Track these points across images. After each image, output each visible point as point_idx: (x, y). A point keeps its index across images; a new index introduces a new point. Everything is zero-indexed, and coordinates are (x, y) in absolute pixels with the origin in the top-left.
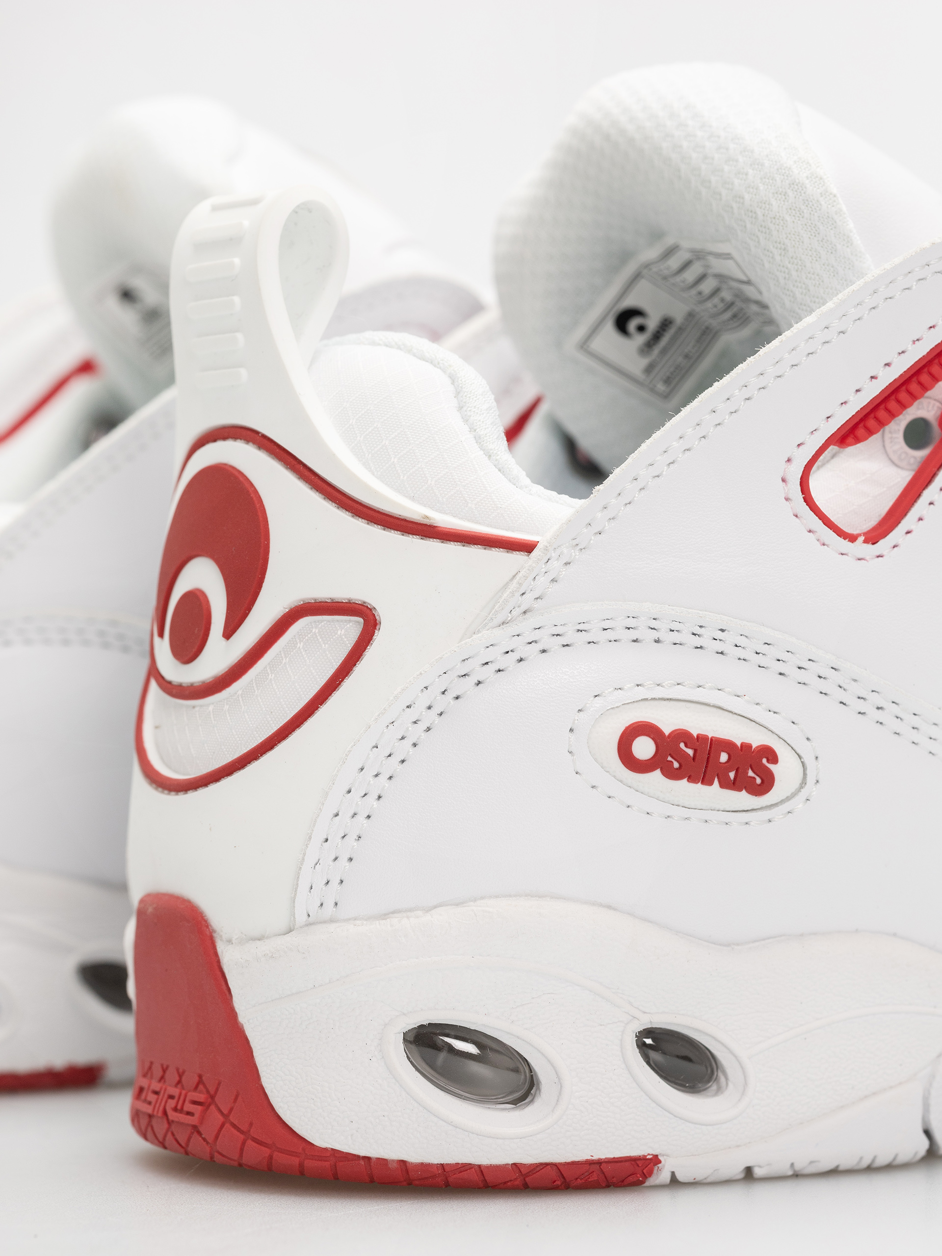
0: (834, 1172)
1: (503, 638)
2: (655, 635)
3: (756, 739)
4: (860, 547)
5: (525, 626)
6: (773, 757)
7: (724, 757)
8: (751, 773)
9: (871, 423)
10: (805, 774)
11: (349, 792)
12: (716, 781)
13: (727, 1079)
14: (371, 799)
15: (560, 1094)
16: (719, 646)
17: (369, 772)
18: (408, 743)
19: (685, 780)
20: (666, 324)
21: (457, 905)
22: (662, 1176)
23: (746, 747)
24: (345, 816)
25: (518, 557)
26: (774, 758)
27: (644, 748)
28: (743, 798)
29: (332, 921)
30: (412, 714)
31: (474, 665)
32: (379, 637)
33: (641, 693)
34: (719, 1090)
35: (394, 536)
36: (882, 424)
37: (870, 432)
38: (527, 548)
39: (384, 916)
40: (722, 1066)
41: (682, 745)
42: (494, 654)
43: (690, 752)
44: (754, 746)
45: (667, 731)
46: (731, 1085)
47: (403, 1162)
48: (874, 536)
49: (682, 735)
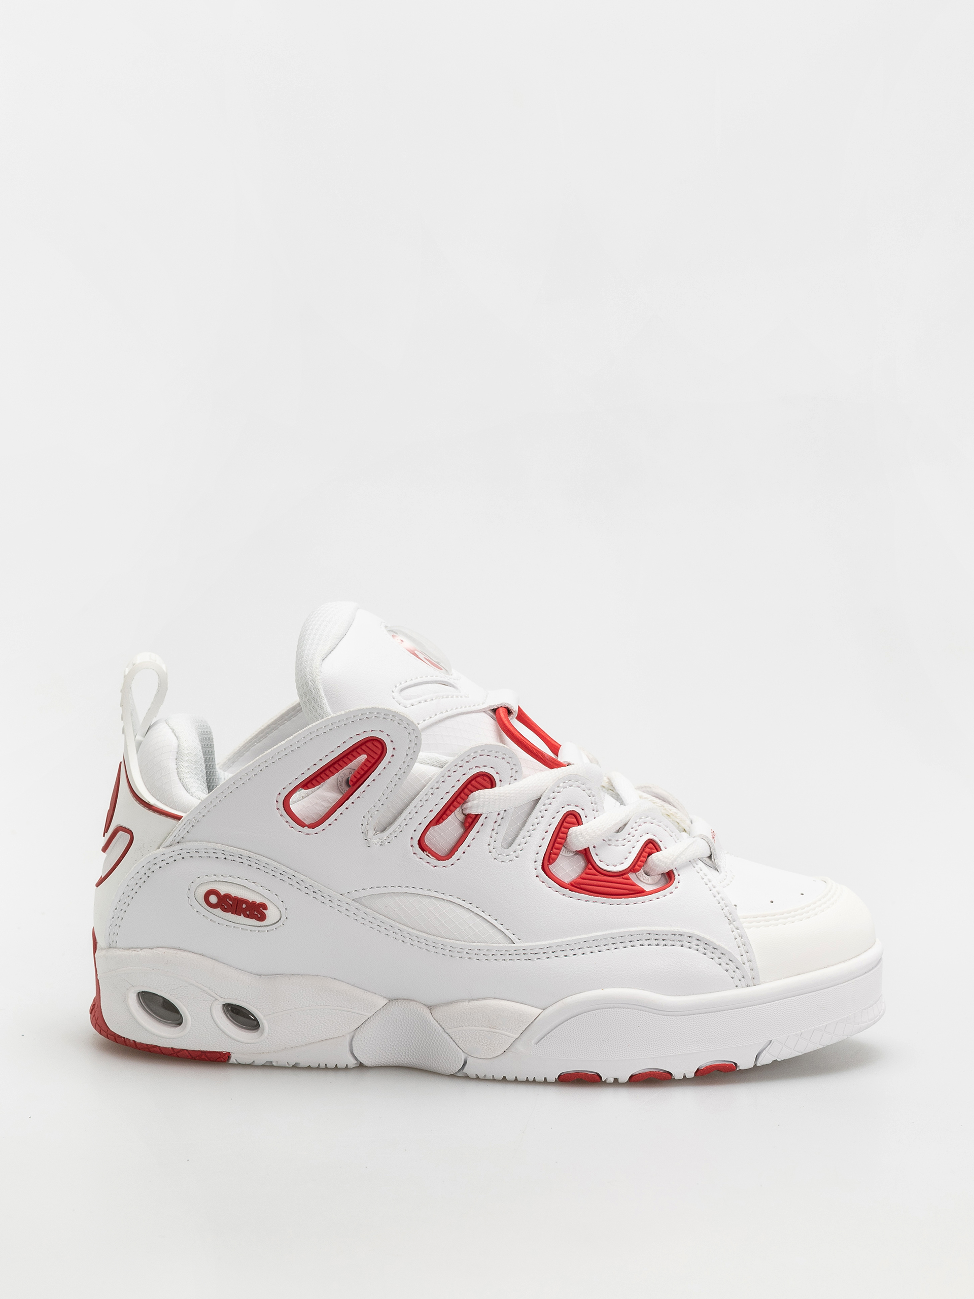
1: (169, 851)
2: (224, 856)
3: (258, 900)
4: (307, 830)
5: (177, 848)
6: (264, 907)
7: (244, 906)
8: (256, 913)
9: (314, 782)
10: (281, 915)
12: (242, 915)
19: (230, 913)
22: (233, 1061)
23: (254, 903)
25: (175, 821)
26: (266, 909)
27: (213, 899)
28: (253, 922)
29: (115, 947)
32: (133, 844)
33: (215, 878)
36: (324, 780)
37: (319, 783)
38: (178, 818)
39: (129, 949)
41: (228, 900)
42: (165, 857)
43: (232, 902)
44: (257, 903)
45: (222, 894)
47: (134, 1041)
48: (312, 826)
49: (227, 896)
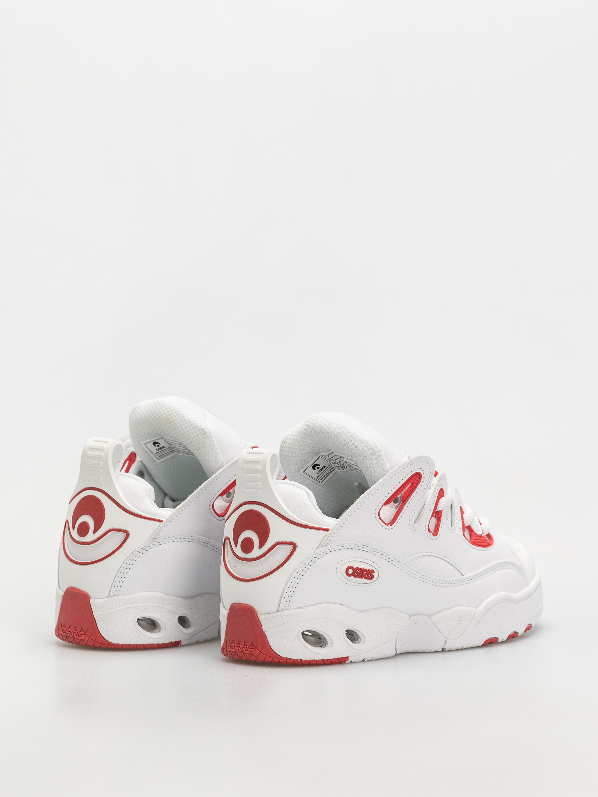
0: (379, 659)
1: (323, 549)
2: (351, 547)
3: (370, 568)
4: (389, 527)
5: (327, 547)
7: (365, 573)
8: (370, 576)
10: (379, 575)
11: (292, 582)
12: (363, 578)
13: (361, 640)
14: (296, 584)
15: (332, 644)
16: (363, 549)
17: (296, 578)
18: (304, 572)
19: (358, 578)
20: (324, 467)
21: (314, 605)
22: (349, 661)
23: (369, 570)
24: (291, 587)
25: (325, 532)
26: (374, 573)
27: (351, 571)
28: (368, 581)
29: (287, 609)
30: (305, 566)
31: (317, 555)
32: (297, 550)
33: (350, 560)
34: (359, 642)
35: (299, 528)
38: (328, 530)
40: (360, 637)
41: (357, 570)
42: (321, 553)
43: (359, 572)
45: (355, 568)
46: (362, 641)
48: (391, 524)
49: (358, 568)
